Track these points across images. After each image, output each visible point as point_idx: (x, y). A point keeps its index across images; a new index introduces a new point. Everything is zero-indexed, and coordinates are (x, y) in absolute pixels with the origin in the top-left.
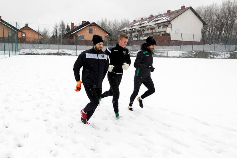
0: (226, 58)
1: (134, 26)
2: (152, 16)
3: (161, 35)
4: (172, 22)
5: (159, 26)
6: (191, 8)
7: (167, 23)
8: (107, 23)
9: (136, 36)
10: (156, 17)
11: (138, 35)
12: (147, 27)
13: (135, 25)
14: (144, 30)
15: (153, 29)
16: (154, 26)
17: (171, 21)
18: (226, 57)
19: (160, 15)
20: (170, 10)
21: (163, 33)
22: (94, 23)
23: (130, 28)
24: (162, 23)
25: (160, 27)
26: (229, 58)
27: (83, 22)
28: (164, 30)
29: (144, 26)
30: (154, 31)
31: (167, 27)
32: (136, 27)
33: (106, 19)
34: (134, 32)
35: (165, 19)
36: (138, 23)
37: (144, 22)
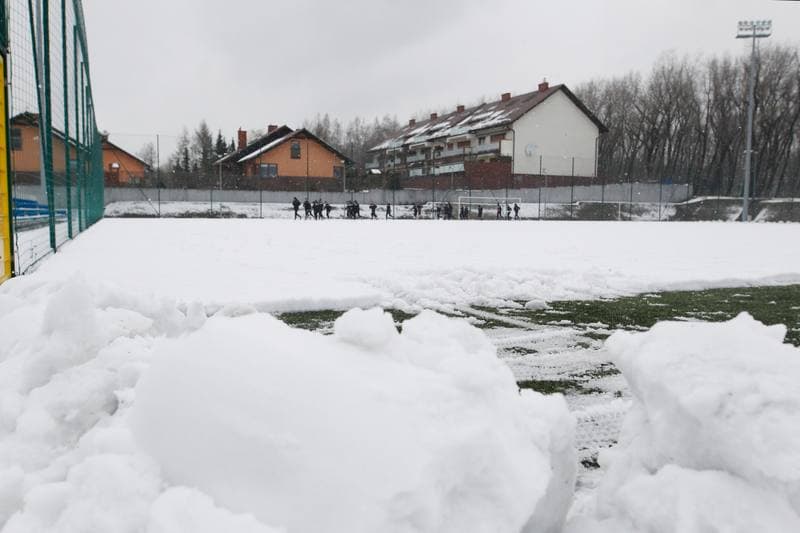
0: (666, 220)
1: (411, 136)
2: (461, 109)
3: (488, 161)
4: (516, 126)
5: (480, 135)
6: (563, 88)
7: (500, 129)
8: (332, 129)
9: (417, 165)
10: (473, 111)
11: (423, 161)
12: (448, 140)
13: (414, 135)
14: (439, 149)
15: (464, 143)
16: (468, 136)
17: (512, 123)
18: (663, 217)
19: (484, 107)
20: (509, 94)
21: (491, 154)
22: (304, 131)
23: (401, 142)
24: (488, 128)
25: (484, 138)
26: (672, 219)
27: (271, 128)
28: (495, 146)
29: (442, 137)
30: (467, 150)
31: (504, 138)
32: (418, 138)
33: (327, 115)
34: (413, 153)
35: (496, 118)
36: (422, 130)
37: (438, 126)
